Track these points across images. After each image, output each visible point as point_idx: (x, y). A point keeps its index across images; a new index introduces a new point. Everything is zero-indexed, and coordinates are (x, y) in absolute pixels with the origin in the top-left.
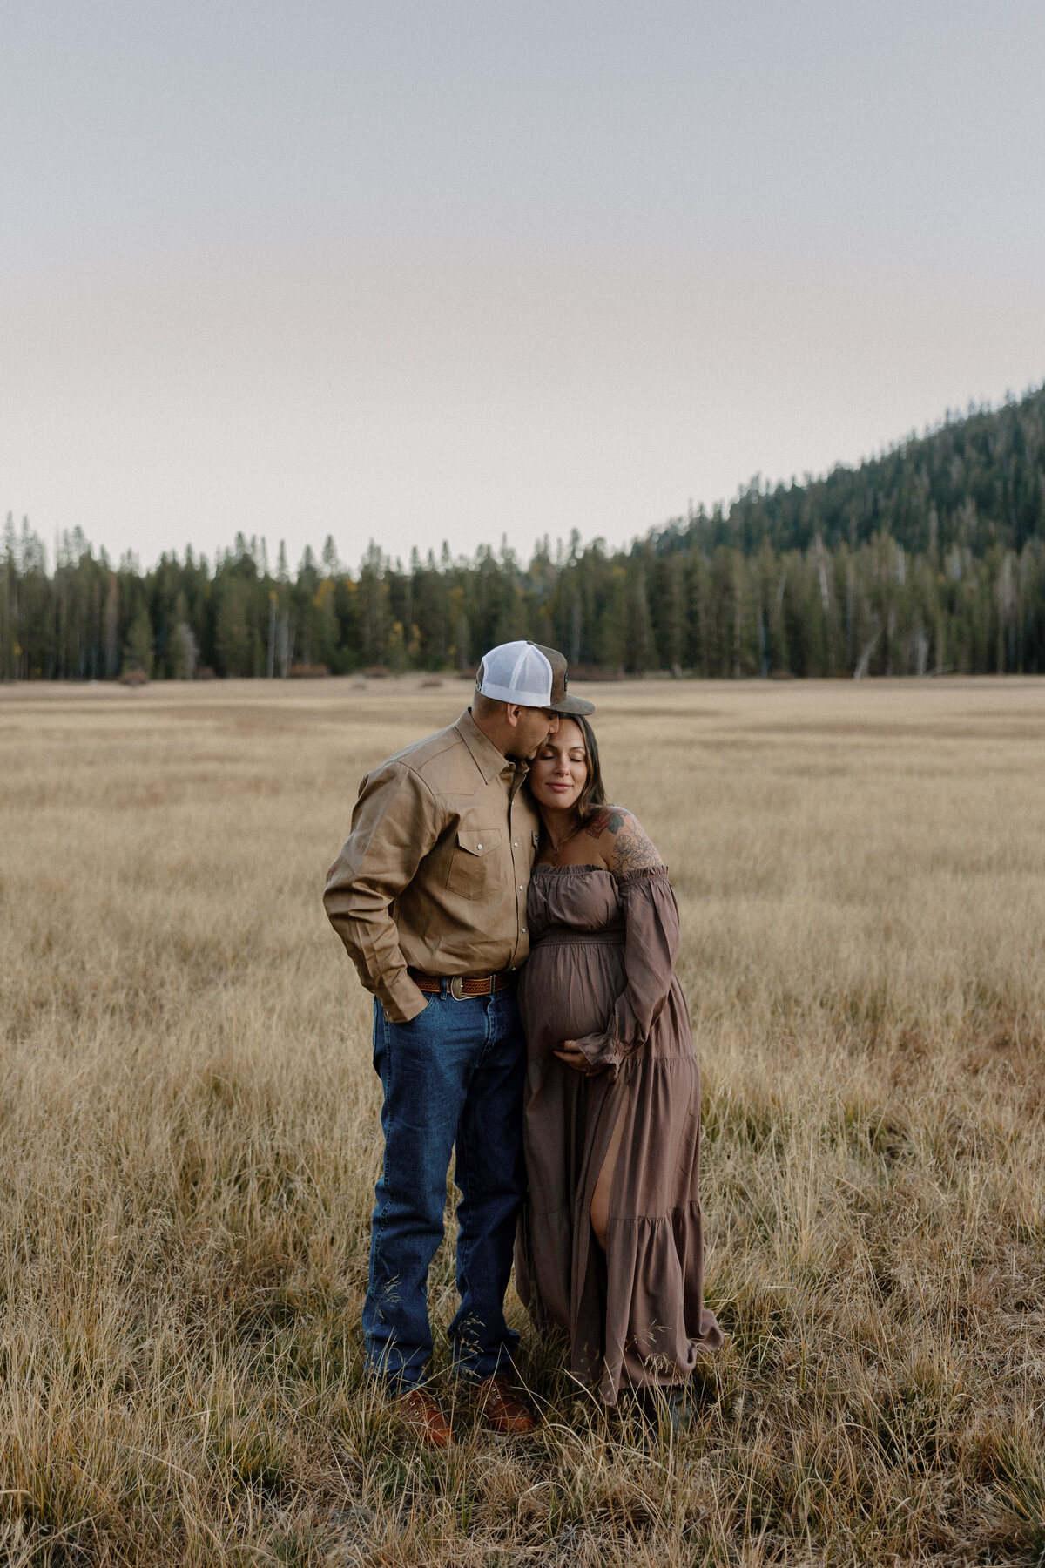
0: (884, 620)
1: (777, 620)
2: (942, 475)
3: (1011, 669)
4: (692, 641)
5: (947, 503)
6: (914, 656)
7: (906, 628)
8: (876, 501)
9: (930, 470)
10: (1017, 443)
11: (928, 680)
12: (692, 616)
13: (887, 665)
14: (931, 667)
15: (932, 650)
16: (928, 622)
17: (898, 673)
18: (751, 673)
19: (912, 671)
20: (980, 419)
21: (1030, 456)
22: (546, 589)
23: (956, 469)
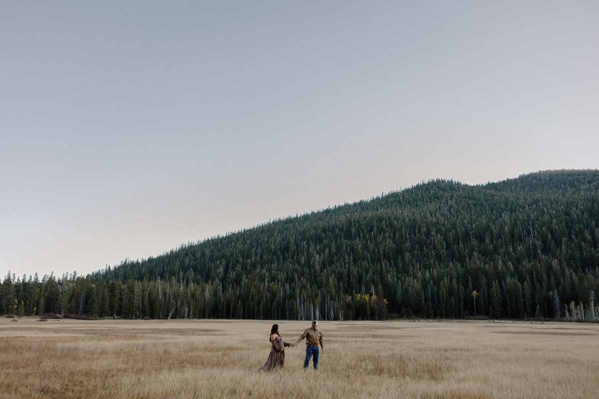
0: (176, 302)
1: (146, 302)
2: (183, 262)
3: (209, 317)
4: (121, 307)
5: (185, 270)
6: (184, 313)
7: (182, 304)
8: (164, 268)
9: (179, 260)
10: (203, 254)
11: (187, 320)
12: (121, 300)
13: (177, 315)
14: (188, 317)
15: (189, 312)
16: (189, 303)
17: (179, 318)
18: (137, 317)
19: (183, 318)
20: (191, 247)
21: (207, 258)
22: (68, 290)
23: (187, 260)
